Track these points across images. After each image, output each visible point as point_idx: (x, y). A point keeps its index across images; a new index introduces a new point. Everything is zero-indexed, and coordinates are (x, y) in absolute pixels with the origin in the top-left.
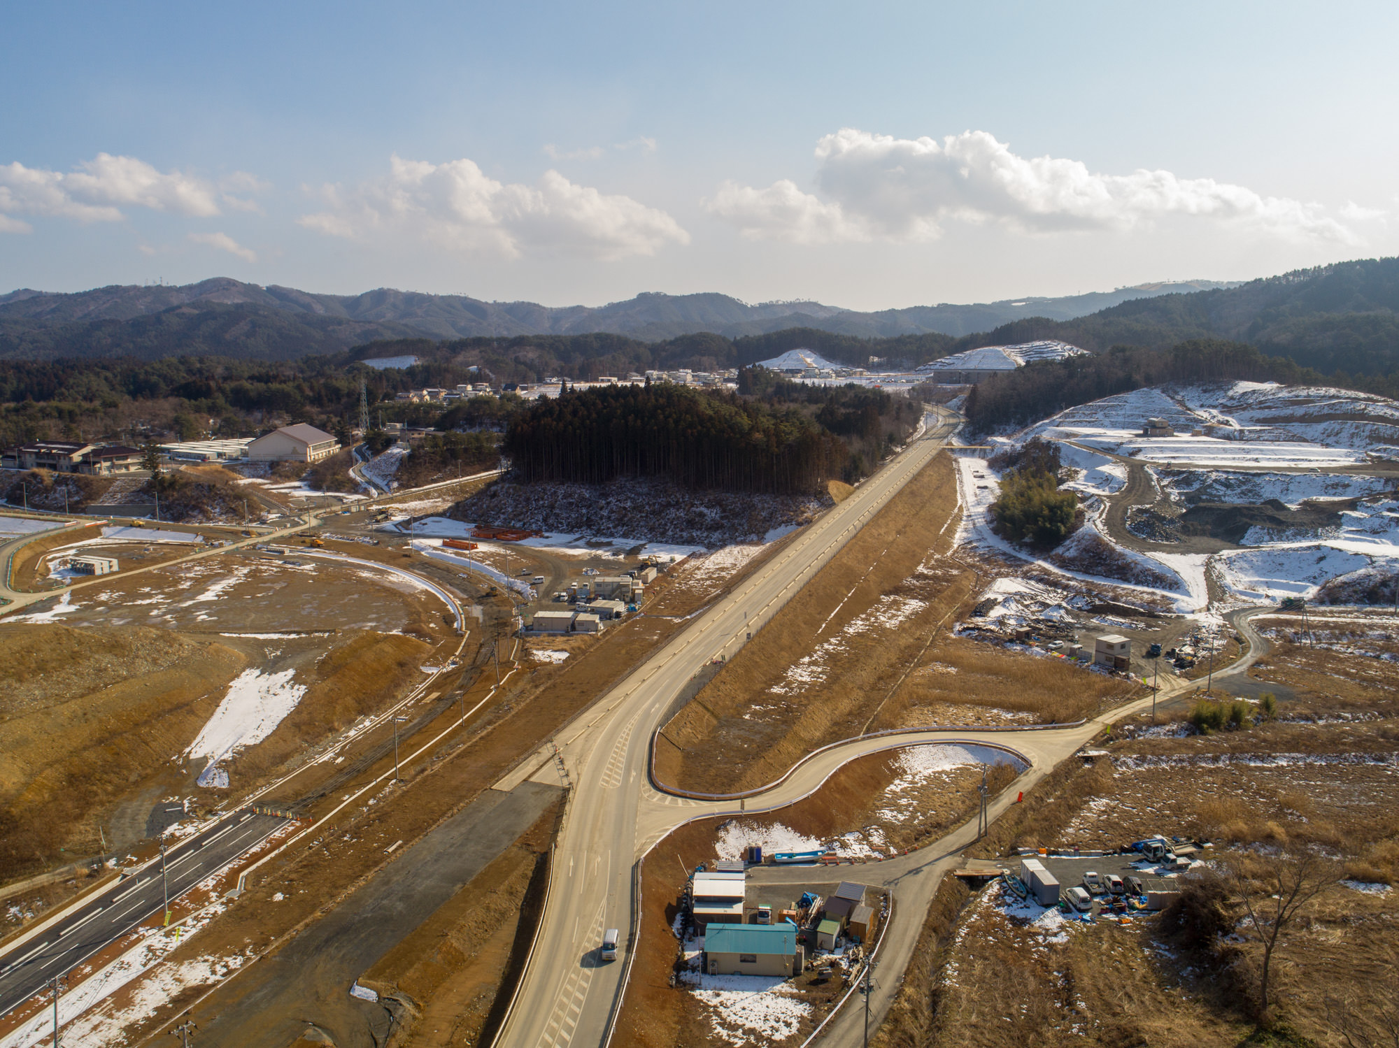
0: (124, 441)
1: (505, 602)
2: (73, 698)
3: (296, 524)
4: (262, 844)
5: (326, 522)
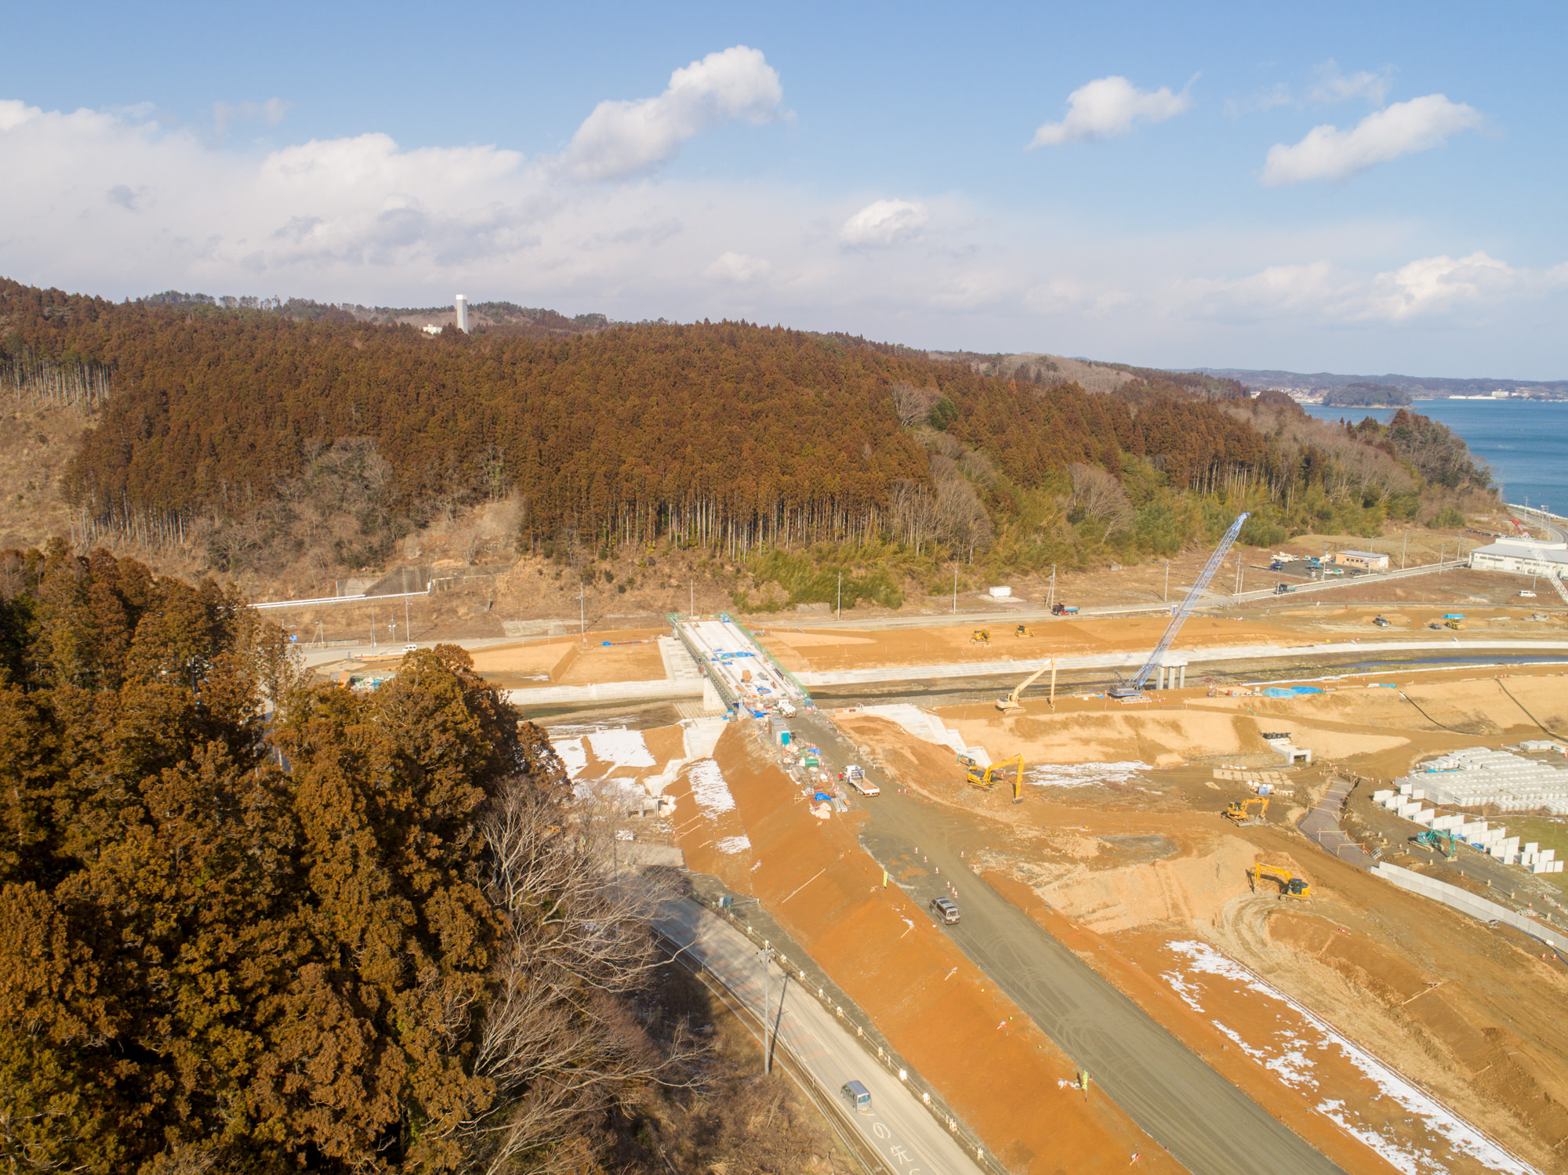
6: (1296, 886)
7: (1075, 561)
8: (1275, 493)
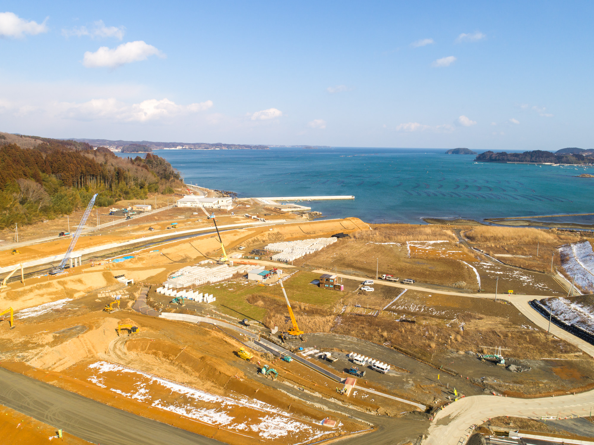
6: (134, 329)
7: (26, 220)
8: (107, 186)
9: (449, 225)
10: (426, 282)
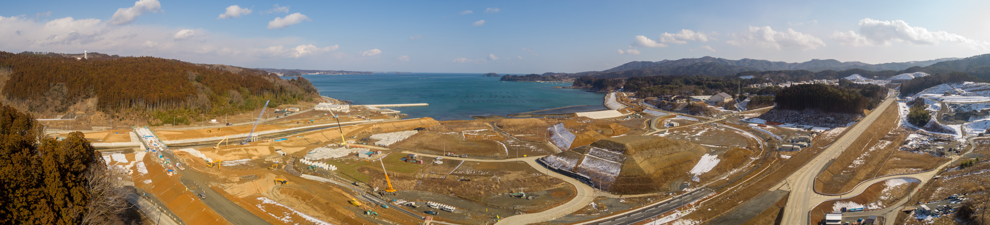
0: (683, 95)
1: (774, 141)
2: (667, 155)
3: (720, 118)
4: (706, 197)
5: (728, 118)
6: (285, 182)
7: (231, 113)
8: (275, 96)
9: (487, 119)
10: (475, 155)
